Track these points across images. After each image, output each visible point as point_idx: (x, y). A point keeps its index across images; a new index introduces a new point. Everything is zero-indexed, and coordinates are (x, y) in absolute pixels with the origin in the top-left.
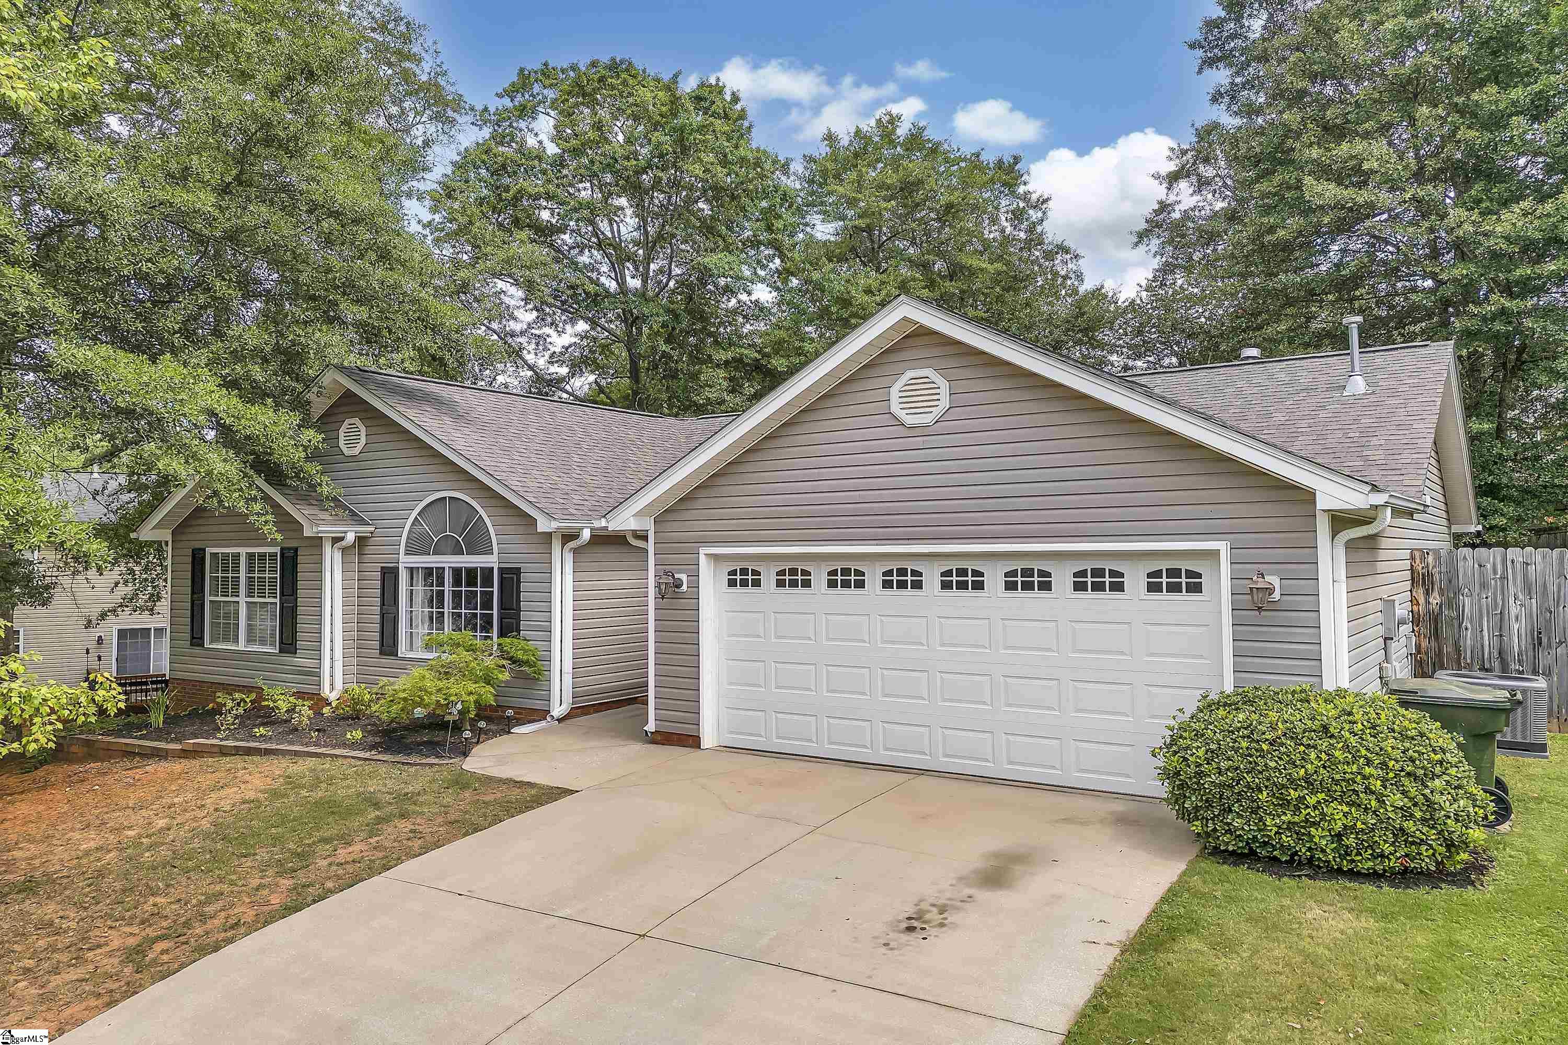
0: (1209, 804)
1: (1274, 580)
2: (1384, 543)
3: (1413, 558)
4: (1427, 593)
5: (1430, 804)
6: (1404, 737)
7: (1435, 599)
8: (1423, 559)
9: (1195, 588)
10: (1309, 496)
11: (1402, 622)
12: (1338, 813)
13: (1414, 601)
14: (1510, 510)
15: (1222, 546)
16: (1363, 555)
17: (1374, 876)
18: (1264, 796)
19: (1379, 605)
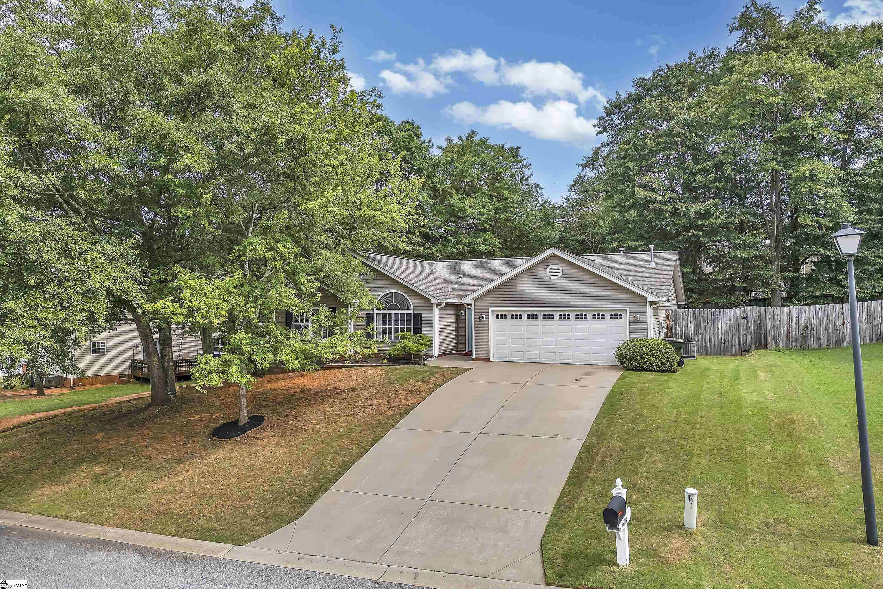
0: (628, 360)
1: (638, 316)
2: (660, 308)
3: (666, 312)
4: (670, 321)
5: (668, 357)
6: (663, 346)
7: (671, 323)
8: (669, 312)
9: (621, 318)
10: (646, 298)
11: (663, 327)
12: (652, 359)
13: (666, 323)
14: (696, 296)
15: (628, 309)
16: (656, 311)
17: (658, 371)
18: (638, 357)
19: (658, 323)
